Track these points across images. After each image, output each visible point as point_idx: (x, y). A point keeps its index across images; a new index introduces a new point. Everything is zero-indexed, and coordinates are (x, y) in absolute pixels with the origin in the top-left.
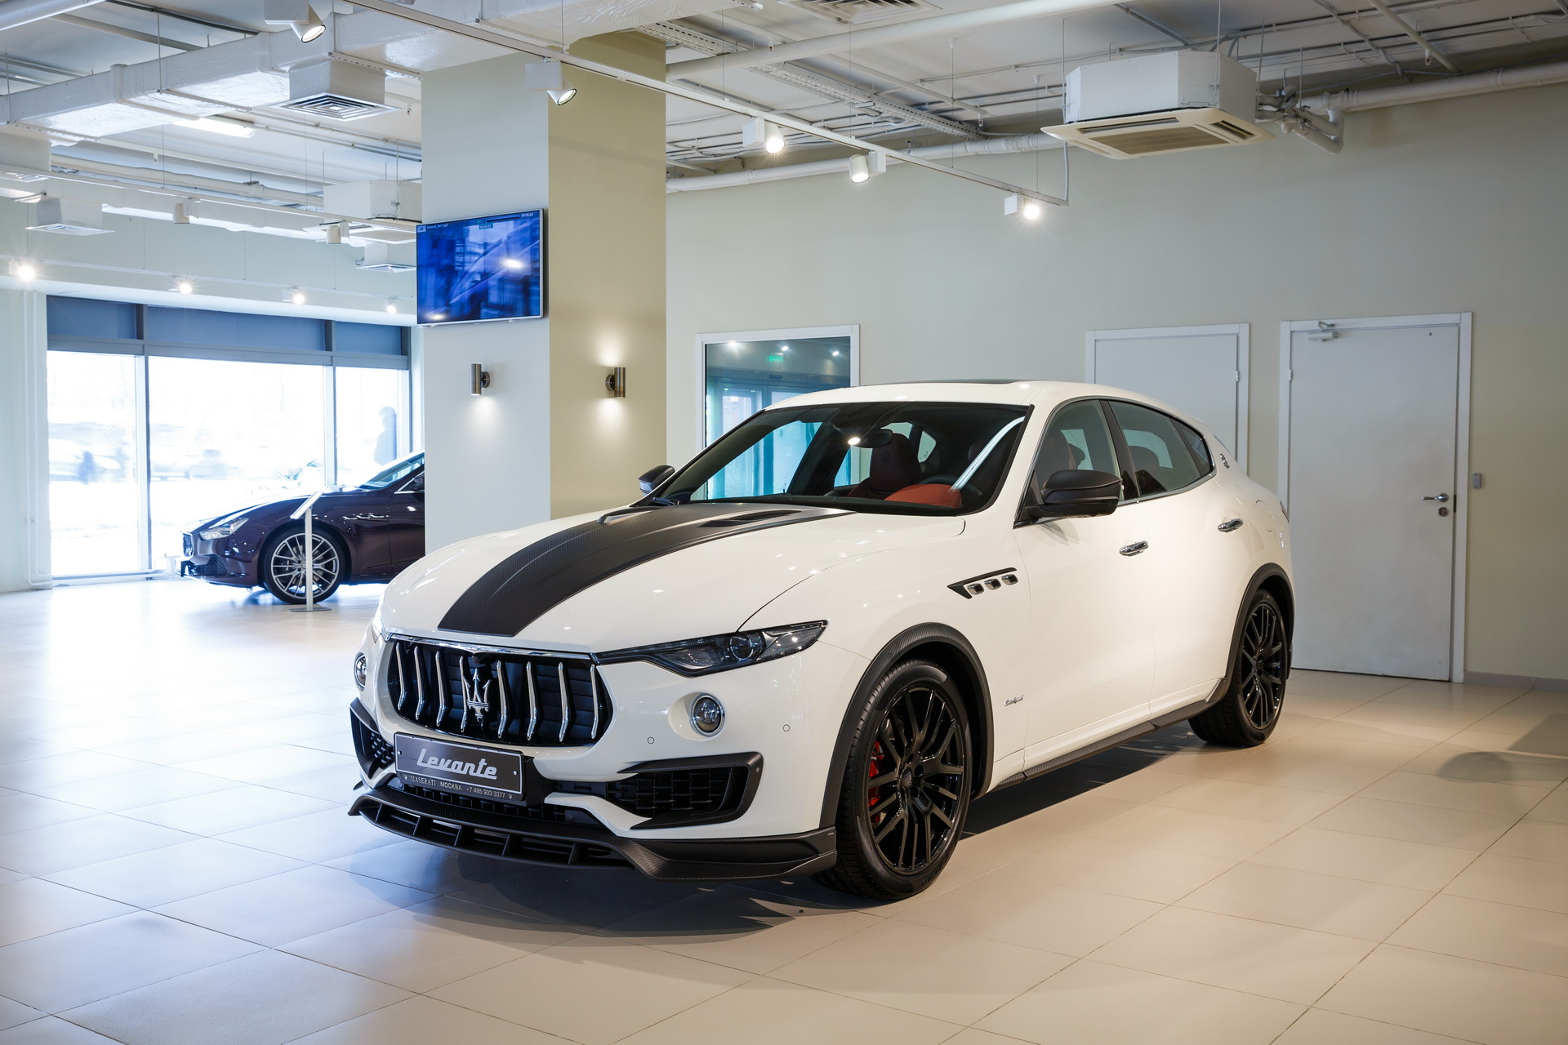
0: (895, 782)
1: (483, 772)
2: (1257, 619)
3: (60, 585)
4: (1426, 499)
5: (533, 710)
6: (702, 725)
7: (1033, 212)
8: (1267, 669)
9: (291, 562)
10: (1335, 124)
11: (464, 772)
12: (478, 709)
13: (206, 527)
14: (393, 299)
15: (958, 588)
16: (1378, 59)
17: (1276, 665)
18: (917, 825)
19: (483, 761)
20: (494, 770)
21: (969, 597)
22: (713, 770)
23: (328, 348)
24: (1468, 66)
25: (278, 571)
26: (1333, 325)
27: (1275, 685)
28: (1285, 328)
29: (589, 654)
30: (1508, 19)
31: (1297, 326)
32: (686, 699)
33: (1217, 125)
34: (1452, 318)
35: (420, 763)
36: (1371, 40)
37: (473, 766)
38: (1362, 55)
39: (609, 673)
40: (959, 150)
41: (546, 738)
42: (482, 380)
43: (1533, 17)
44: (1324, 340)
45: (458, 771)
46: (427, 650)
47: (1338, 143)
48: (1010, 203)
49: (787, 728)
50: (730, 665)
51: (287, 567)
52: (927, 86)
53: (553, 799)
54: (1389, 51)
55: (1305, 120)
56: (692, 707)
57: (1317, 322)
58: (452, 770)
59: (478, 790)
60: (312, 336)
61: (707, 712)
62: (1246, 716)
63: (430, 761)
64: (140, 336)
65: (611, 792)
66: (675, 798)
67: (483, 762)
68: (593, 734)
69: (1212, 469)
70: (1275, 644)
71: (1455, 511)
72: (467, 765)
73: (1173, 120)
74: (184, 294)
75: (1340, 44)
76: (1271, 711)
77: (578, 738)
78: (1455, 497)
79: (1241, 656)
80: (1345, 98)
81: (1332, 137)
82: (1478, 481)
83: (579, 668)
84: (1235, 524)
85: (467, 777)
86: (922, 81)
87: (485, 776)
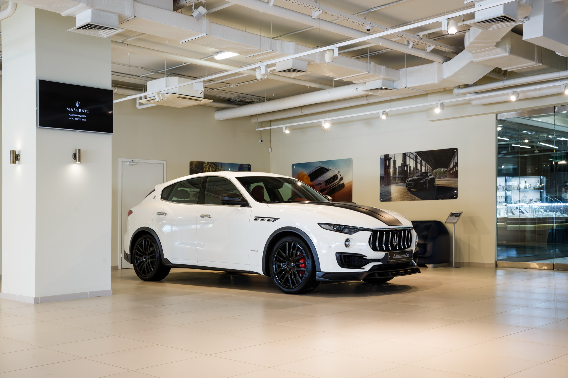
11: (403, 257)
20: (408, 255)
31: (124, 160)
34: (162, 162)
35: (394, 258)
37: (404, 255)
44: (132, 165)
45: (402, 257)
58: (401, 257)
63: (396, 256)
67: (406, 254)
85: (404, 258)
87: (407, 257)
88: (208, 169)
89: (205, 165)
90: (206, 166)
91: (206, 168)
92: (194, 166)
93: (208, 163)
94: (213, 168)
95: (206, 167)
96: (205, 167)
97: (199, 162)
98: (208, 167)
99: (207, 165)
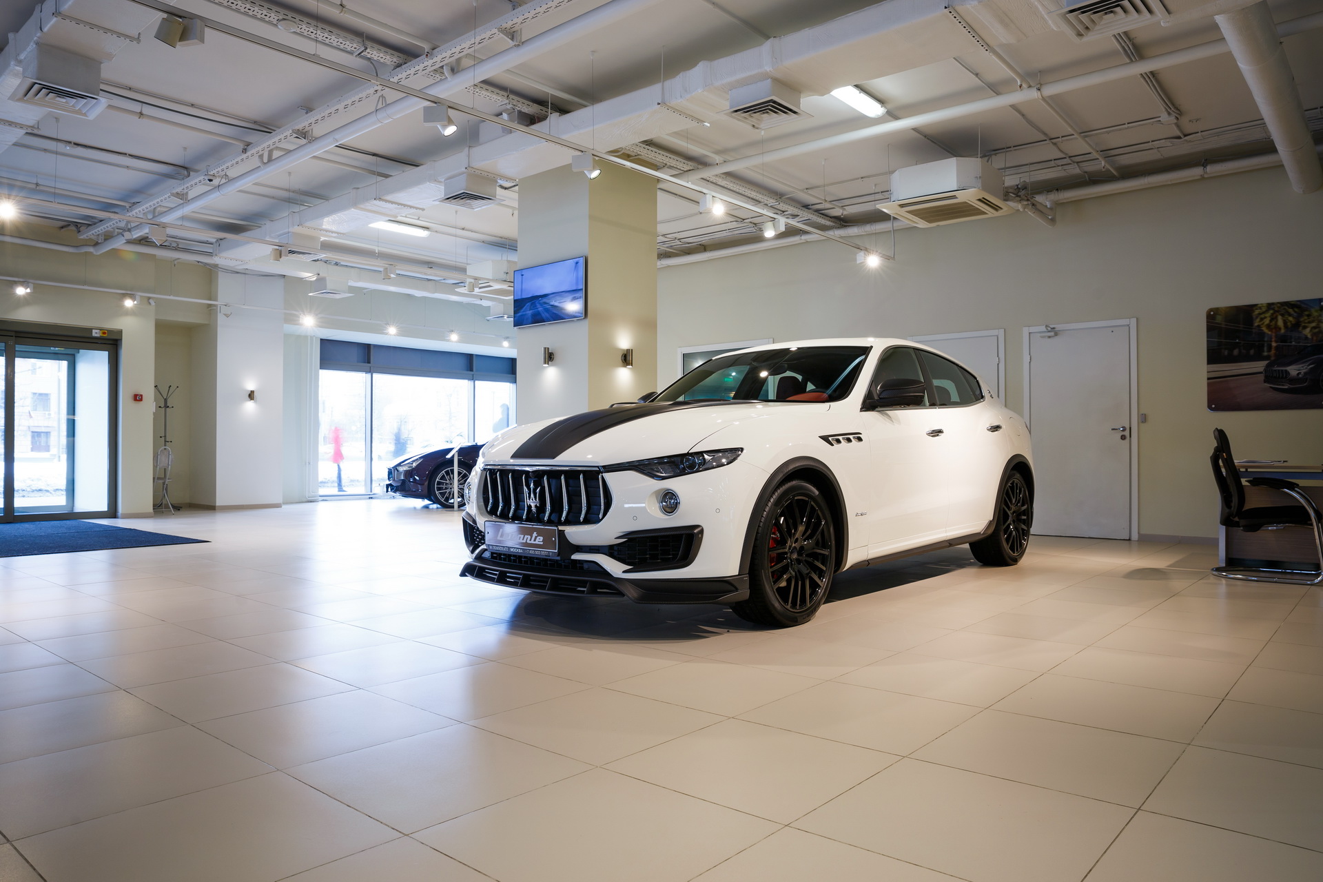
0: (786, 553)
1: (535, 540)
2: (1012, 488)
3: (323, 500)
4: (1113, 429)
5: (566, 507)
6: (667, 509)
7: (873, 261)
8: (1018, 520)
9: (446, 484)
10: (1051, 209)
11: (524, 541)
12: (533, 505)
13: (399, 465)
14: (507, 338)
15: (825, 438)
16: (1075, 170)
17: (1025, 517)
18: (800, 582)
19: (535, 533)
20: (542, 538)
21: (832, 445)
22: (673, 535)
23: (471, 369)
24: (1128, 173)
25: (439, 489)
26: (1054, 328)
27: (1023, 530)
28: (1026, 331)
29: (598, 467)
30: (1149, 142)
31: (1033, 329)
32: (657, 493)
33: (979, 200)
34: (1125, 322)
35: (499, 538)
36: (1070, 157)
37: (529, 537)
38: (1065, 167)
39: (610, 477)
40: (830, 233)
41: (573, 520)
42: (550, 357)
43: (1164, 141)
44: (1049, 337)
45: (521, 540)
46: (504, 472)
47: (1053, 221)
48: (860, 256)
49: (718, 511)
50: (682, 473)
51: (444, 486)
52: (810, 191)
53: (576, 557)
54: (1081, 164)
55: (1033, 205)
56: (660, 498)
57: (1044, 326)
59: (532, 552)
60: (462, 362)
61: (670, 502)
62: (1006, 547)
64: (369, 362)
65: (611, 551)
66: (650, 554)
67: (535, 535)
68: (601, 516)
69: (983, 397)
70: (1023, 505)
71: (1130, 436)
72: (526, 536)
73: (954, 197)
74: (391, 336)
75: (1051, 160)
76: (1021, 545)
77: (592, 519)
78: (1130, 428)
79: (1002, 509)
80: (1057, 195)
81: (1050, 217)
82: (1143, 419)
83: (593, 475)
84: (995, 428)
85: (526, 544)
86: (807, 189)
87: (537, 542)
88: (1271, 321)
89: (1257, 312)
90: (1264, 313)
91: (1262, 319)
92: (1219, 319)
93: (1270, 306)
94: (1290, 315)
95: (1262, 316)
96: (1257, 317)
97: (1238, 309)
98: (1268, 315)
99: (1267, 311)
